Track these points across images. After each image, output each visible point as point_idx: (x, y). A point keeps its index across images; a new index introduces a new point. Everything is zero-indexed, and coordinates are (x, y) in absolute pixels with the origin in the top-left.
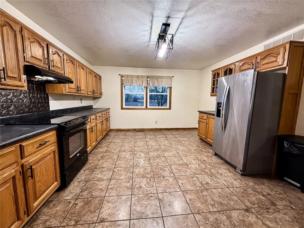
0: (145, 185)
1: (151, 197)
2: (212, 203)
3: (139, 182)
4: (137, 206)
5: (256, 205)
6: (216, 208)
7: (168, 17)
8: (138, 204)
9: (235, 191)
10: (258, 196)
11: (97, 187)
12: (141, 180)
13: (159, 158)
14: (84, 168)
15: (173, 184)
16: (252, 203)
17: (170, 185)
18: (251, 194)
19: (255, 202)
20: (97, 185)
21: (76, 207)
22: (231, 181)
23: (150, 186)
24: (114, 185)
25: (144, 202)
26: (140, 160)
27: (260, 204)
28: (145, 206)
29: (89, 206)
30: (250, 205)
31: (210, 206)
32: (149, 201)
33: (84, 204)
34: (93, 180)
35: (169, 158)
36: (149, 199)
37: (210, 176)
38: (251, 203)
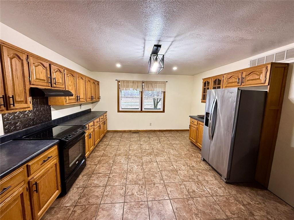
0: (137, 193)
1: (142, 205)
2: (196, 212)
3: (132, 189)
4: (129, 215)
5: (236, 215)
6: (199, 217)
7: (159, 41)
8: (130, 212)
9: (218, 200)
10: (238, 206)
11: (93, 193)
12: (134, 186)
13: (152, 163)
14: (82, 174)
15: (163, 192)
16: (233, 213)
17: (160, 192)
18: (232, 203)
19: (235, 212)
20: (94, 192)
21: (75, 215)
22: (215, 190)
23: (141, 193)
24: (109, 192)
25: (135, 211)
26: (133, 165)
27: (239, 214)
28: (136, 214)
29: (87, 213)
30: (231, 215)
31: (193, 216)
32: (139, 210)
33: (82, 211)
34: (90, 186)
35: (161, 163)
36: (140, 207)
37: (197, 184)
38: (231, 213)
